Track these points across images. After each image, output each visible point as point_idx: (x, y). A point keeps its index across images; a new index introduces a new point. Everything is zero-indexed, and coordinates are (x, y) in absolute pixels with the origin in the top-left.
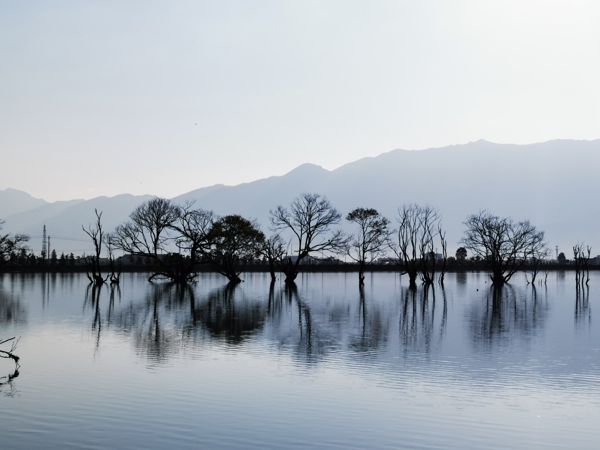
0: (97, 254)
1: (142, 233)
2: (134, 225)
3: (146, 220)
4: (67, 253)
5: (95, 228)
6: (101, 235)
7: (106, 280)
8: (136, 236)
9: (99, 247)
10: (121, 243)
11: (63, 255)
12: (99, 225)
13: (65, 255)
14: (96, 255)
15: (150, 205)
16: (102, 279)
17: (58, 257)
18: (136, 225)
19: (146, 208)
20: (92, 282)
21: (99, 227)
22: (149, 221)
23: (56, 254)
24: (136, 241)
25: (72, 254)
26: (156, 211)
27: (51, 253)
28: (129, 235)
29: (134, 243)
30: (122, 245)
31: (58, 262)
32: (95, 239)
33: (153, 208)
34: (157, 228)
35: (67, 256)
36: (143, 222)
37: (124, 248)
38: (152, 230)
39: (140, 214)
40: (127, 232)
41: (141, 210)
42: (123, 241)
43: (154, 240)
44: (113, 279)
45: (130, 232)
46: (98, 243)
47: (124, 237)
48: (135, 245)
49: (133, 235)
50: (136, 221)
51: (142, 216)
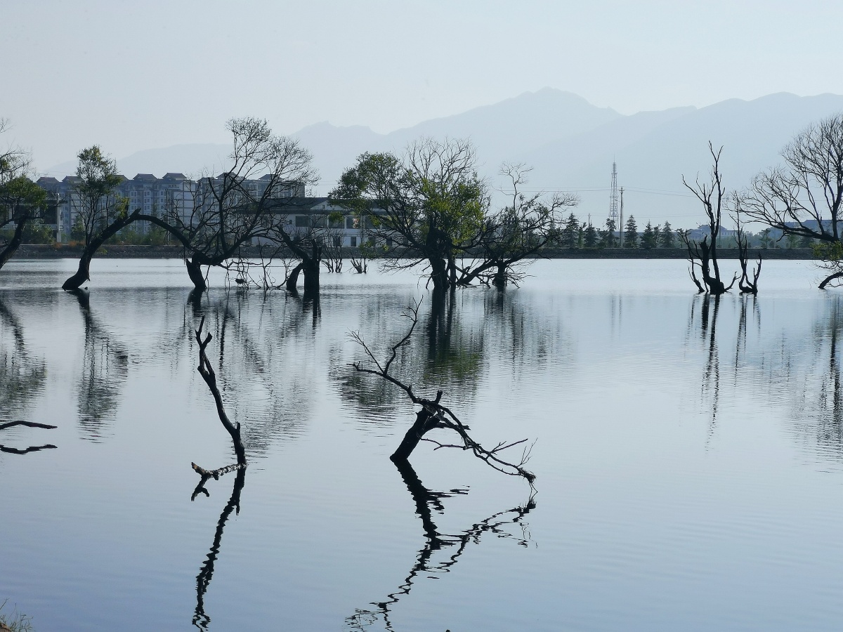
1: (807, 188)
3: (815, 162)
6: (720, 195)
7: (730, 287)
8: (794, 195)
9: (715, 221)
11: (649, 227)
12: (716, 174)
13: (653, 227)
14: (709, 237)
15: (823, 129)
16: (722, 284)
17: (641, 229)
18: (793, 172)
19: (816, 137)
20: (701, 290)
21: (717, 177)
22: (821, 163)
23: (636, 224)
24: (793, 206)
25: (667, 224)
27: (625, 222)
28: (778, 193)
29: (789, 209)
30: (764, 214)
31: (639, 240)
32: (708, 203)
34: (838, 177)
35: (656, 228)
37: (769, 221)
39: (802, 148)
41: (805, 141)
42: (768, 206)
43: (832, 204)
44: (745, 285)
45: (782, 187)
47: (770, 197)
48: (791, 213)
49: (787, 192)
50: (794, 163)
51: (806, 152)
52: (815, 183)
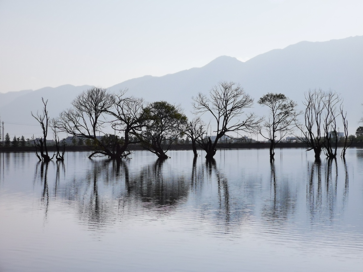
0: (44, 136)
1: (83, 118)
2: (75, 111)
3: (86, 107)
4: (19, 136)
5: (42, 114)
6: (47, 120)
7: (52, 158)
8: (77, 120)
9: (46, 130)
10: (65, 126)
11: (15, 138)
12: (45, 111)
13: (17, 138)
14: (43, 138)
15: (89, 93)
16: (49, 157)
17: (11, 140)
18: (77, 111)
19: (86, 96)
20: (40, 160)
21: (46, 112)
22: (88, 107)
23: (10, 137)
24: (78, 125)
25: (23, 137)
26: (94, 99)
27: (5, 136)
28: (71, 120)
29: (76, 126)
30: (65, 128)
31: (11, 144)
32: (42, 123)
33: (91, 97)
34: (95, 113)
35: (18, 139)
36: (83, 108)
37: (67, 131)
38: (91, 115)
39: (80, 101)
40: (69, 117)
41: (81, 98)
42: (67, 125)
43: (93, 124)
44: (58, 157)
45: (72, 117)
46: (45, 127)
47: (67, 121)
48: (76, 128)
49: (75, 119)
50: (77, 107)
51: (82, 103)
52: (86, 115)
